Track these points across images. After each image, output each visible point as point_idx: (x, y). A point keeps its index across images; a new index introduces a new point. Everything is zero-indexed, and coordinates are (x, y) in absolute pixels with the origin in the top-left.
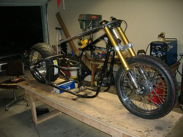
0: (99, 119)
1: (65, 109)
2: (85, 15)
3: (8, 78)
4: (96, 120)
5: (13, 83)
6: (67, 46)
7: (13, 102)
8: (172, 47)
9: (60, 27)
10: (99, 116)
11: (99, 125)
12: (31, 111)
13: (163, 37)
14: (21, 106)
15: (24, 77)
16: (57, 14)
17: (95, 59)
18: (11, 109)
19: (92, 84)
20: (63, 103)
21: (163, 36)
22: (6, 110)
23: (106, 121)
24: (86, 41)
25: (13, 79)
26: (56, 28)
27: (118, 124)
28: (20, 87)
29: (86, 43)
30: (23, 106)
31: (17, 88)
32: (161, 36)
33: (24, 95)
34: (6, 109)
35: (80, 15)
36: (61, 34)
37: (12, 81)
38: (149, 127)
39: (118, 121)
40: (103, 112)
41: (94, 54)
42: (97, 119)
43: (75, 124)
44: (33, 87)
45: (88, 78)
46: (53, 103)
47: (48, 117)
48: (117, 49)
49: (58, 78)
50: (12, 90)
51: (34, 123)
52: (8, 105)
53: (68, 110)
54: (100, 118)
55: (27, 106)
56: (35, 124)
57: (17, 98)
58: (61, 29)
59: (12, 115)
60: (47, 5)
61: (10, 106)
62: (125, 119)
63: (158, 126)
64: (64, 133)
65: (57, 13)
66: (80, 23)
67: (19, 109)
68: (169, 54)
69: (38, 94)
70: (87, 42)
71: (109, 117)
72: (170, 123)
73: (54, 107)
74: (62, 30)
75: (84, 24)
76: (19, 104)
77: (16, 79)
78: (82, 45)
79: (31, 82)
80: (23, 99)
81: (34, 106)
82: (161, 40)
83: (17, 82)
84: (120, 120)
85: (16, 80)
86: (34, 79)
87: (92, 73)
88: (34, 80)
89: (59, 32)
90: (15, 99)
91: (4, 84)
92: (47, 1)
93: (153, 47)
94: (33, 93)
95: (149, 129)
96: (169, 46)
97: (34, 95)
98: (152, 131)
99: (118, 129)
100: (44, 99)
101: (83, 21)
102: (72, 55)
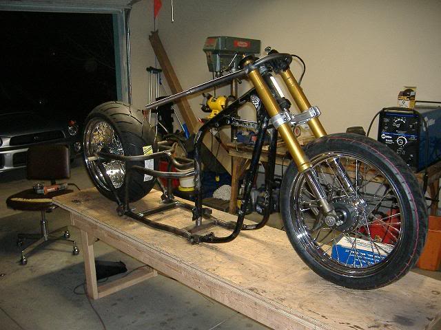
0: (252, 293)
1: (168, 264)
2: (220, 39)
3: (28, 185)
4: (246, 295)
5: (42, 196)
6: (173, 111)
7: (39, 242)
8: (431, 122)
9: (159, 67)
10: (255, 284)
11: (253, 308)
12: (82, 266)
13: (412, 98)
14: (57, 254)
15: (69, 184)
16: (151, 34)
17: (241, 145)
18: (33, 260)
19: (231, 205)
20: (164, 249)
21: (412, 94)
22: (21, 262)
23: (272, 298)
24: (221, 102)
25: (42, 188)
26: (149, 69)
27: (301, 306)
28: (57, 207)
29: (222, 106)
30: (63, 253)
31: (50, 211)
32: (407, 93)
33: (65, 228)
34: (22, 259)
35: (209, 38)
36: (161, 84)
37: (39, 191)
38: (378, 317)
39: (301, 298)
40: (263, 275)
41: (240, 133)
42: (250, 292)
43: (188, 303)
44: (91, 208)
45: (224, 193)
46: (138, 249)
47: (124, 282)
48: (280, 121)
49: (153, 190)
50: (38, 214)
51: (89, 297)
52: (29, 250)
53: (177, 268)
54: (255, 291)
55: (74, 253)
56: (93, 299)
57: (50, 233)
58: (160, 71)
59: (36, 275)
60: (128, 12)
61: (32, 253)
62: (318, 295)
63: (400, 315)
64: (163, 324)
65: (152, 32)
66: (209, 57)
67: (54, 260)
68: (424, 139)
69: (103, 227)
70: (223, 103)
71: (279, 288)
72: (432, 307)
73: (141, 259)
74: (162, 73)
75: (218, 62)
76: (53, 250)
77: (48, 187)
78: (210, 111)
79: (87, 197)
80: (64, 238)
81: (91, 254)
82: (407, 104)
83: (50, 195)
84: (305, 295)
85: (49, 190)
86: (95, 189)
87: (234, 181)
88: (94, 193)
89: (154, 79)
90: (46, 236)
91: (20, 200)
92: (129, 2)
93: (387, 120)
94: (90, 224)
95: (379, 322)
96: (426, 119)
97: (94, 227)
98: (386, 326)
99: (302, 318)
100: (118, 238)
101: (215, 52)
102: (184, 135)
